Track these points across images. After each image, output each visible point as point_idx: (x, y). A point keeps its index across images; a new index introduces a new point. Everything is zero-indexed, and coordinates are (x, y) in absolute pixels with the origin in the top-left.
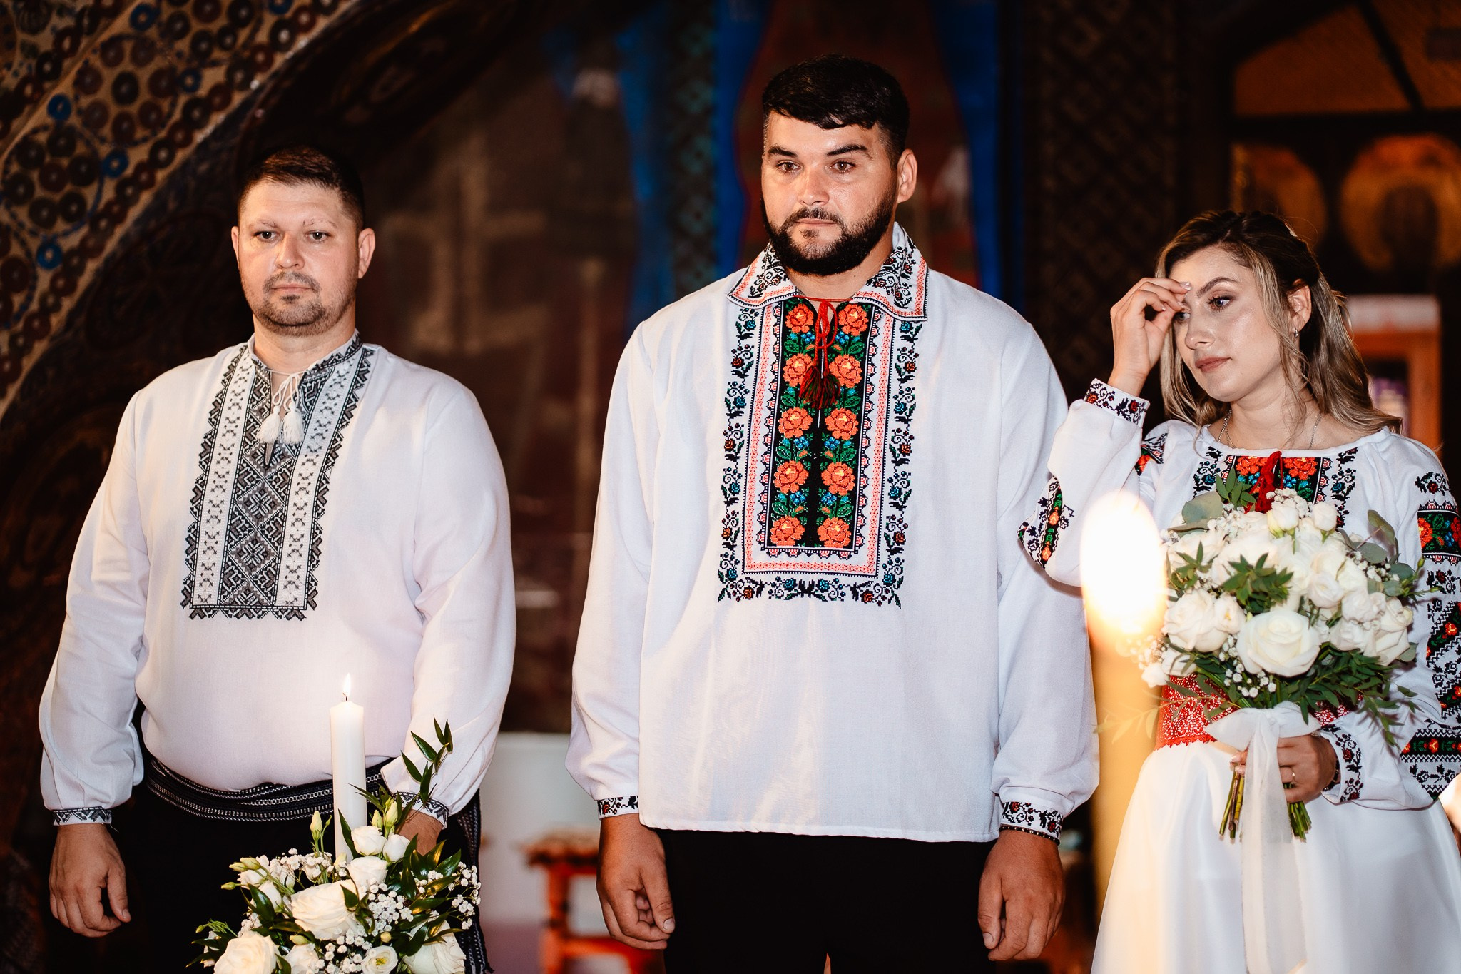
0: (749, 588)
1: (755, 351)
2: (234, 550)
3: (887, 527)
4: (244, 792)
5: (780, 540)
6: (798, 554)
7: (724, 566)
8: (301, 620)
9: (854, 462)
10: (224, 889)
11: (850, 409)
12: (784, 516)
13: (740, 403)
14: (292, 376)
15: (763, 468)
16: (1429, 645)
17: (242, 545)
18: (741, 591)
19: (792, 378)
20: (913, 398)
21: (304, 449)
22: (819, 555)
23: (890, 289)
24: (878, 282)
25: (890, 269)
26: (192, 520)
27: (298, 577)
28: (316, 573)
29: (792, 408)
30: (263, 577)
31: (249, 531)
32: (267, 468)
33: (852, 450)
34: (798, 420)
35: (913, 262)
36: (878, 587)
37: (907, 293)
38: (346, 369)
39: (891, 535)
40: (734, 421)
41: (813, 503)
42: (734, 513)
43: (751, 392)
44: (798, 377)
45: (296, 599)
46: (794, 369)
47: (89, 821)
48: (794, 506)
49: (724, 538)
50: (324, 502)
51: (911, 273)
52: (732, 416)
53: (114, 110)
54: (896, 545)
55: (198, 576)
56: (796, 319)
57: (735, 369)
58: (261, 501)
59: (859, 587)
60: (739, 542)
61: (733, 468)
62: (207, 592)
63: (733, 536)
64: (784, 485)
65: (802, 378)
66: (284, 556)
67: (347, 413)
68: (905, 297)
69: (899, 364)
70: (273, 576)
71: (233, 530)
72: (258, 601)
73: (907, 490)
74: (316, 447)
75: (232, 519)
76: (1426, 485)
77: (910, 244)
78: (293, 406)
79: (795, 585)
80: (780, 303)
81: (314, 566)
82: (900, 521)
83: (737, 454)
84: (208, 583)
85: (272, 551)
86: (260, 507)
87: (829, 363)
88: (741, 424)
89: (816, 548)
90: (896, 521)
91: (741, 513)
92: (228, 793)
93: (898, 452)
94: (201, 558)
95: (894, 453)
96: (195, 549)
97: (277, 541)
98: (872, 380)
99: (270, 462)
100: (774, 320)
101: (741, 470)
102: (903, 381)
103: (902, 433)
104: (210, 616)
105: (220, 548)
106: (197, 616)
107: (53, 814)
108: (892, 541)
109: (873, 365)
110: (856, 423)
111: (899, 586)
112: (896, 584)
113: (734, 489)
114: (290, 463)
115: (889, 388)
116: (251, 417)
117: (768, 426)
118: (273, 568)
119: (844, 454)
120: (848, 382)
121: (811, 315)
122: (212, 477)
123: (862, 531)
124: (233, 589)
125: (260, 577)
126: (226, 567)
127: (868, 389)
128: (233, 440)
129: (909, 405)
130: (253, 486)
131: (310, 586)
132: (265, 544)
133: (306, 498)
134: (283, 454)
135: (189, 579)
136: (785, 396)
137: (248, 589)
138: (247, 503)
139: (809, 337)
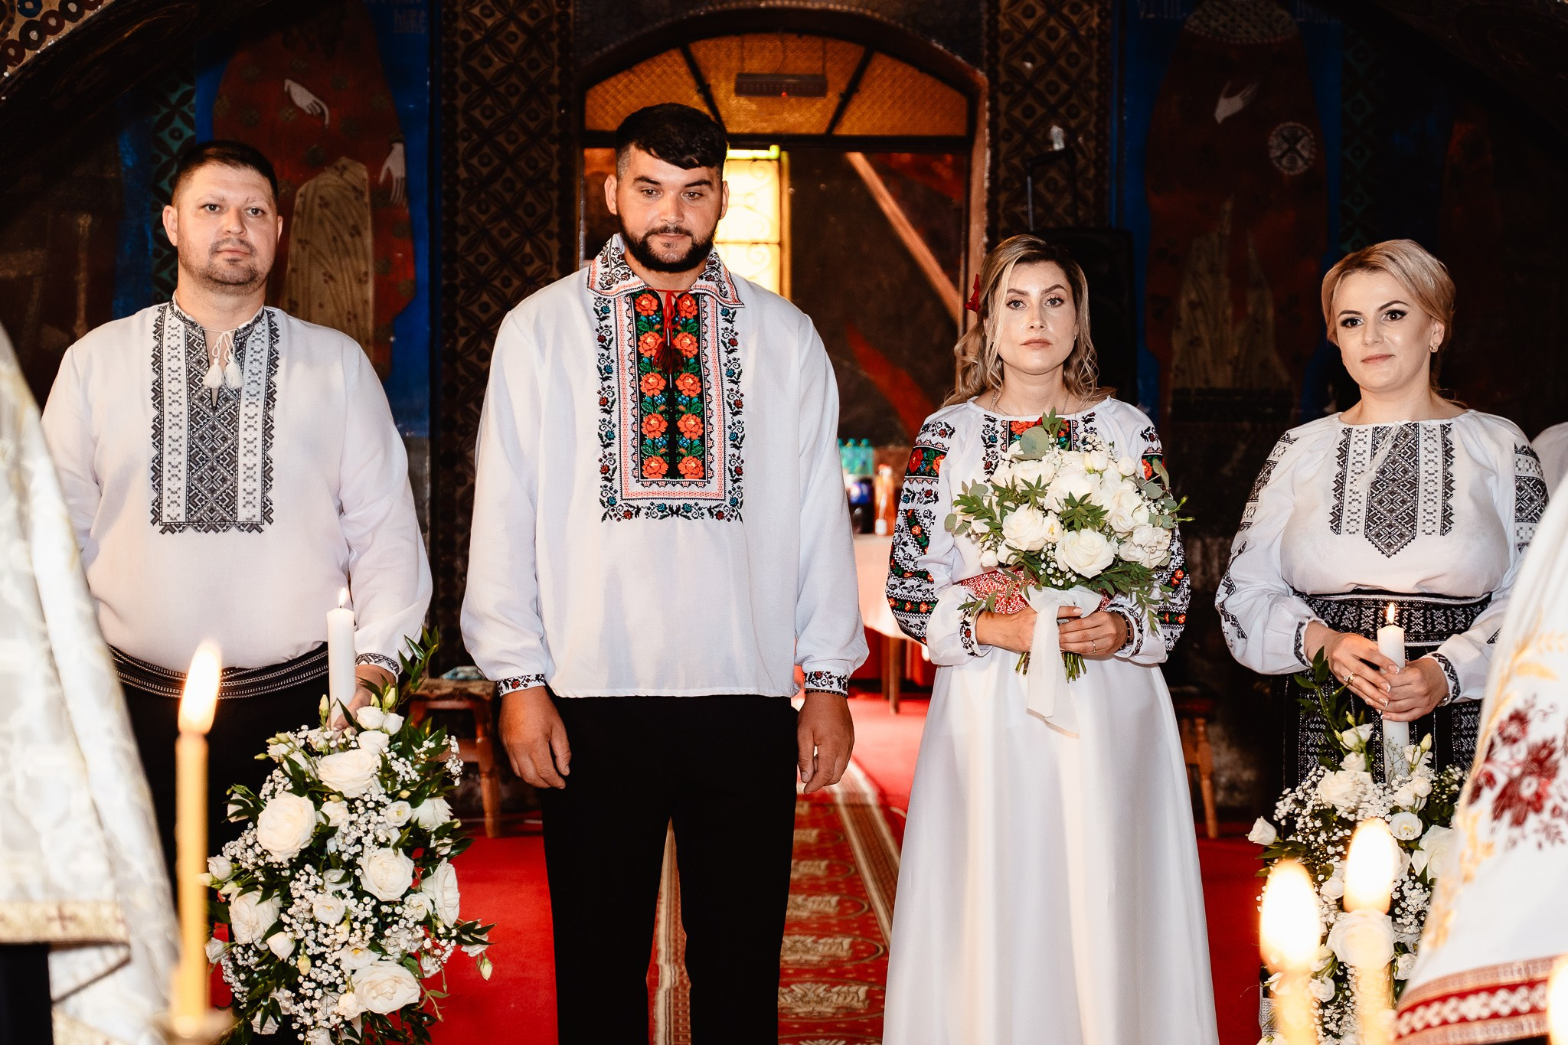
0: (628, 511)
1: (613, 330)
2: (196, 476)
3: (730, 463)
5: (650, 474)
6: (666, 485)
7: (604, 495)
8: (260, 532)
9: (702, 414)
11: (693, 373)
12: (651, 456)
13: (608, 369)
14: (225, 333)
15: (633, 419)
17: (202, 473)
18: (621, 513)
19: (646, 351)
20: (739, 366)
21: (244, 395)
22: (682, 485)
23: (716, 283)
24: (709, 278)
25: (714, 268)
27: (255, 498)
28: (270, 495)
29: (649, 373)
30: (224, 498)
31: (206, 461)
32: (214, 409)
33: (699, 405)
34: (654, 382)
36: (726, 508)
38: (261, 328)
39: (733, 468)
40: (606, 384)
41: (673, 445)
42: (610, 454)
43: (616, 361)
45: (255, 516)
46: (647, 344)
48: (658, 449)
49: (602, 473)
50: (272, 437)
52: (604, 380)
54: (737, 476)
55: (165, 498)
56: (645, 306)
57: (600, 343)
58: (213, 436)
59: (714, 508)
60: (616, 476)
61: (608, 420)
62: (175, 511)
63: (610, 472)
64: (649, 432)
65: (654, 351)
66: (240, 481)
67: (272, 363)
69: (724, 340)
70: (232, 498)
71: (193, 460)
72: (222, 519)
73: (742, 434)
74: (255, 392)
75: (191, 451)
78: (231, 357)
79: (666, 508)
80: (630, 294)
81: (268, 489)
82: (739, 458)
83: (610, 409)
84: (176, 504)
85: (229, 477)
86: (213, 441)
87: (674, 339)
88: (612, 386)
89: (678, 480)
90: (735, 458)
91: (618, 454)
93: (733, 406)
95: (730, 407)
96: (160, 476)
97: (232, 470)
98: (705, 351)
99: (217, 404)
100: (626, 307)
102: (729, 352)
103: (734, 392)
104: (180, 531)
105: (183, 474)
106: (168, 532)
108: (734, 473)
109: (705, 340)
110: (699, 384)
111: (741, 507)
112: (738, 505)
113: (610, 435)
114: (234, 405)
115: (719, 358)
116: (192, 367)
117: (632, 388)
118: (231, 490)
119: (694, 407)
120: (688, 353)
121: (655, 302)
122: (167, 416)
123: (712, 466)
124: (199, 509)
125: (220, 498)
126: (190, 490)
127: (703, 359)
128: (179, 386)
129: (737, 371)
130: (205, 424)
131: (265, 506)
132: (222, 471)
133: (255, 434)
134: (226, 398)
135: (157, 501)
136: (642, 364)
137: (212, 509)
138: (202, 438)
139: (655, 319)
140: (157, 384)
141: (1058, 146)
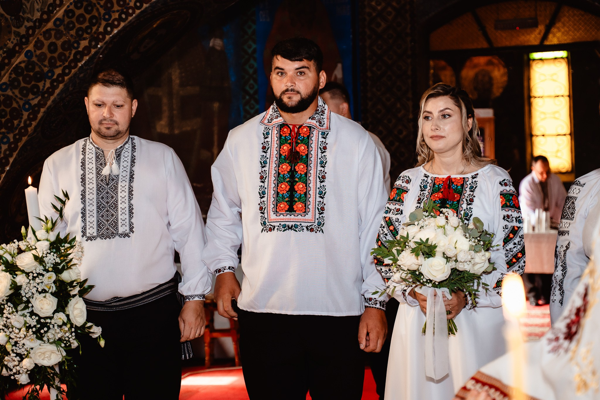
0: (270, 228)
1: (270, 143)
2: (100, 215)
3: (318, 205)
4: (106, 301)
5: (280, 210)
6: (287, 215)
7: (261, 220)
8: (129, 237)
9: (306, 182)
11: (304, 163)
12: (281, 202)
13: (265, 162)
14: (111, 151)
15: (274, 185)
16: (504, 241)
17: (103, 213)
18: (268, 229)
19: (283, 153)
20: (326, 159)
21: (120, 177)
22: (294, 215)
23: (317, 121)
24: (313, 118)
25: (317, 113)
26: (82, 206)
27: (126, 222)
28: (132, 220)
29: (283, 163)
31: (105, 208)
32: (108, 185)
33: (305, 178)
34: (286, 167)
35: (325, 110)
36: (315, 226)
37: (323, 121)
38: (129, 146)
39: (320, 208)
40: (263, 169)
41: (292, 197)
42: (263, 201)
43: (269, 158)
44: (285, 152)
45: (126, 230)
46: (284, 149)
48: (285, 198)
50: (132, 195)
51: (324, 114)
52: (263, 167)
53: (49, 55)
55: (88, 226)
56: (284, 131)
57: (263, 150)
58: (107, 197)
59: (309, 227)
60: (266, 211)
61: (263, 185)
62: (92, 231)
63: (263, 210)
64: (281, 191)
65: (287, 153)
66: (119, 215)
67: (133, 161)
68: (322, 123)
69: (321, 147)
70: (116, 223)
71: (99, 208)
72: (112, 233)
73: (325, 192)
74: (125, 175)
75: (98, 204)
76: (503, 184)
77: (324, 103)
78: (114, 161)
79: (286, 226)
80: (278, 125)
81: (131, 218)
82: (323, 203)
83: (264, 180)
84: (92, 228)
85: (114, 214)
86: (107, 199)
87: (296, 147)
88: (266, 170)
89: (293, 213)
90: (321, 203)
91: (266, 201)
92: (100, 302)
93: (321, 178)
94: (88, 219)
95: (320, 179)
96: (85, 216)
98: (311, 152)
99: (109, 182)
100: (276, 132)
101: (266, 186)
102: (322, 153)
103: (322, 171)
104: (94, 240)
105: (95, 215)
106: (89, 240)
108: (320, 210)
109: (311, 147)
110: (306, 168)
111: (323, 226)
112: (322, 225)
113: (264, 193)
114: (116, 182)
115: (317, 155)
116: (98, 167)
117: (275, 170)
118: (116, 220)
119: (302, 179)
120: (303, 154)
121: (289, 130)
122: (87, 190)
123: (309, 207)
124: (102, 229)
125: (111, 223)
126: (98, 221)
127: (310, 156)
128: (92, 176)
129: (325, 162)
130: (103, 191)
131: (130, 225)
132: (112, 211)
133: (125, 194)
134: (112, 179)
135: (84, 227)
136: (281, 159)
137: (108, 229)
138: (102, 198)
139: (289, 138)
140: (83, 175)
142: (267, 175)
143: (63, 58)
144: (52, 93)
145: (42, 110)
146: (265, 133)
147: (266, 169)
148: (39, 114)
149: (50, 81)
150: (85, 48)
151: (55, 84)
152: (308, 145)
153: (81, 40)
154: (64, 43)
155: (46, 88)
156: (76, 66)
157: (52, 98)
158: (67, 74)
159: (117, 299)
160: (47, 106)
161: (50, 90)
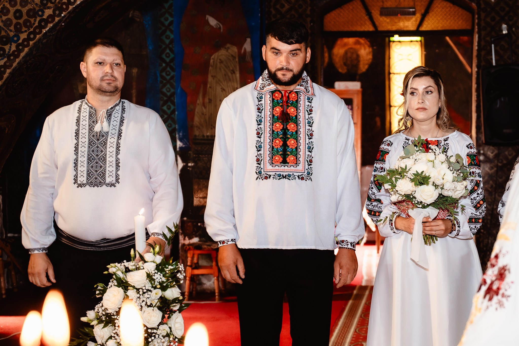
0: (266, 176)
1: (263, 105)
2: (90, 166)
3: (307, 158)
4: (97, 241)
5: (275, 162)
6: (281, 166)
7: (257, 170)
8: (115, 187)
9: (297, 139)
10: (105, 274)
11: (294, 123)
12: (276, 155)
13: (261, 121)
14: (103, 110)
15: (269, 141)
17: (93, 164)
18: (264, 177)
19: (276, 114)
20: (313, 120)
21: (110, 134)
22: (288, 166)
23: (305, 87)
24: (301, 85)
25: (304, 81)
26: (75, 157)
27: (113, 174)
28: (119, 173)
29: (276, 122)
30: (101, 174)
31: (95, 160)
32: (98, 140)
33: (296, 135)
34: (278, 126)
35: (308, 80)
36: (305, 176)
38: (119, 108)
39: (308, 160)
40: (259, 126)
41: (285, 151)
42: (260, 154)
43: (264, 118)
45: (113, 181)
46: (277, 111)
47: (41, 252)
48: (279, 152)
49: (257, 161)
50: (119, 150)
51: (308, 83)
53: (14, 21)
54: (310, 163)
55: (79, 174)
56: (276, 96)
57: (258, 111)
58: (97, 150)
59: (300, 176)
60: (262, 163)
61: (259, 140)
62: (82, 179)
63: (260, 161)
64: (276, 145)
65: (279, 114)
66: (107, 167)
67: (122, 122)
68: (308, 90)
69: (307, 109)
70: (104, 174)
71: (89, 160)
72: (100, 182)
73: (313, 147)
74: (114, 133)
75: (89, 156)
76: (469, 147)
78: (105, 120)
79: (281, 175)
80: (270, 91)
81: (118, 170)
82: (311, 156)
83: (260, 136)
84: (83, 176)
85: (103, 166)
86: (97, 152)
87: (287, 109)
89: (286, 164)
90: (310, 156)
91: (263, 154)
92: (92, 242)
93: (309, 136)
94: (79, 169)
95: (308, 136)
96: (77, 166)
97: (104, 163)
98: (300, 114)
99: (99, 138)
100: (269, 96)
101: (262, 141)
102: (309, 114)
103: (310, 130)
104: (84, 187)
105: (86, 165)
106: (80, 187)
107: (28, 250)
108: (309, 162)
109: (300, 110)
110: (296, 127)
111: (311, 175)
112: (310, 174)
113: (260, 147)
114: (106, 138)
115: (305, 117)
116: (90, 124)
117: (270, 128)
118: (104, 171)
119: (293, 136)
120: (293, 115)
121: (280, 95)
122: (80, 143)
123: (300, 159)
124: (91, 178)
125: (99, 174)
126: (88, 171)
127: (299, 117)
128: (85, 131)
129: (311, 122)
130: (94, 145)
131: (117, 177)
132: (100, 163)
133: (113, 149)
134: (103, 135)
135: (76, 175)
136: (274, 119)
137: (96, 178)
138: (93, 151)
139: (280, 101)
140: (77, 130)
141: (505, 32)
142: (263, 131)
143: (28, 24)
144: (18, 56)
145: (8, 71)
146: (259, 97)
147: (262, 126)
148: (5, 75)
149: (16, 44)
150: (50, 16)
151: (21, 47)
152: (297, 108)
153: (45, 9)
154: (29, 11)
155: (12, 51)
156: (40, 32)
157: (18, 60)
158: (32, 39)
159: (105, 240)
160: (12, 68)
161: (16, 53)
